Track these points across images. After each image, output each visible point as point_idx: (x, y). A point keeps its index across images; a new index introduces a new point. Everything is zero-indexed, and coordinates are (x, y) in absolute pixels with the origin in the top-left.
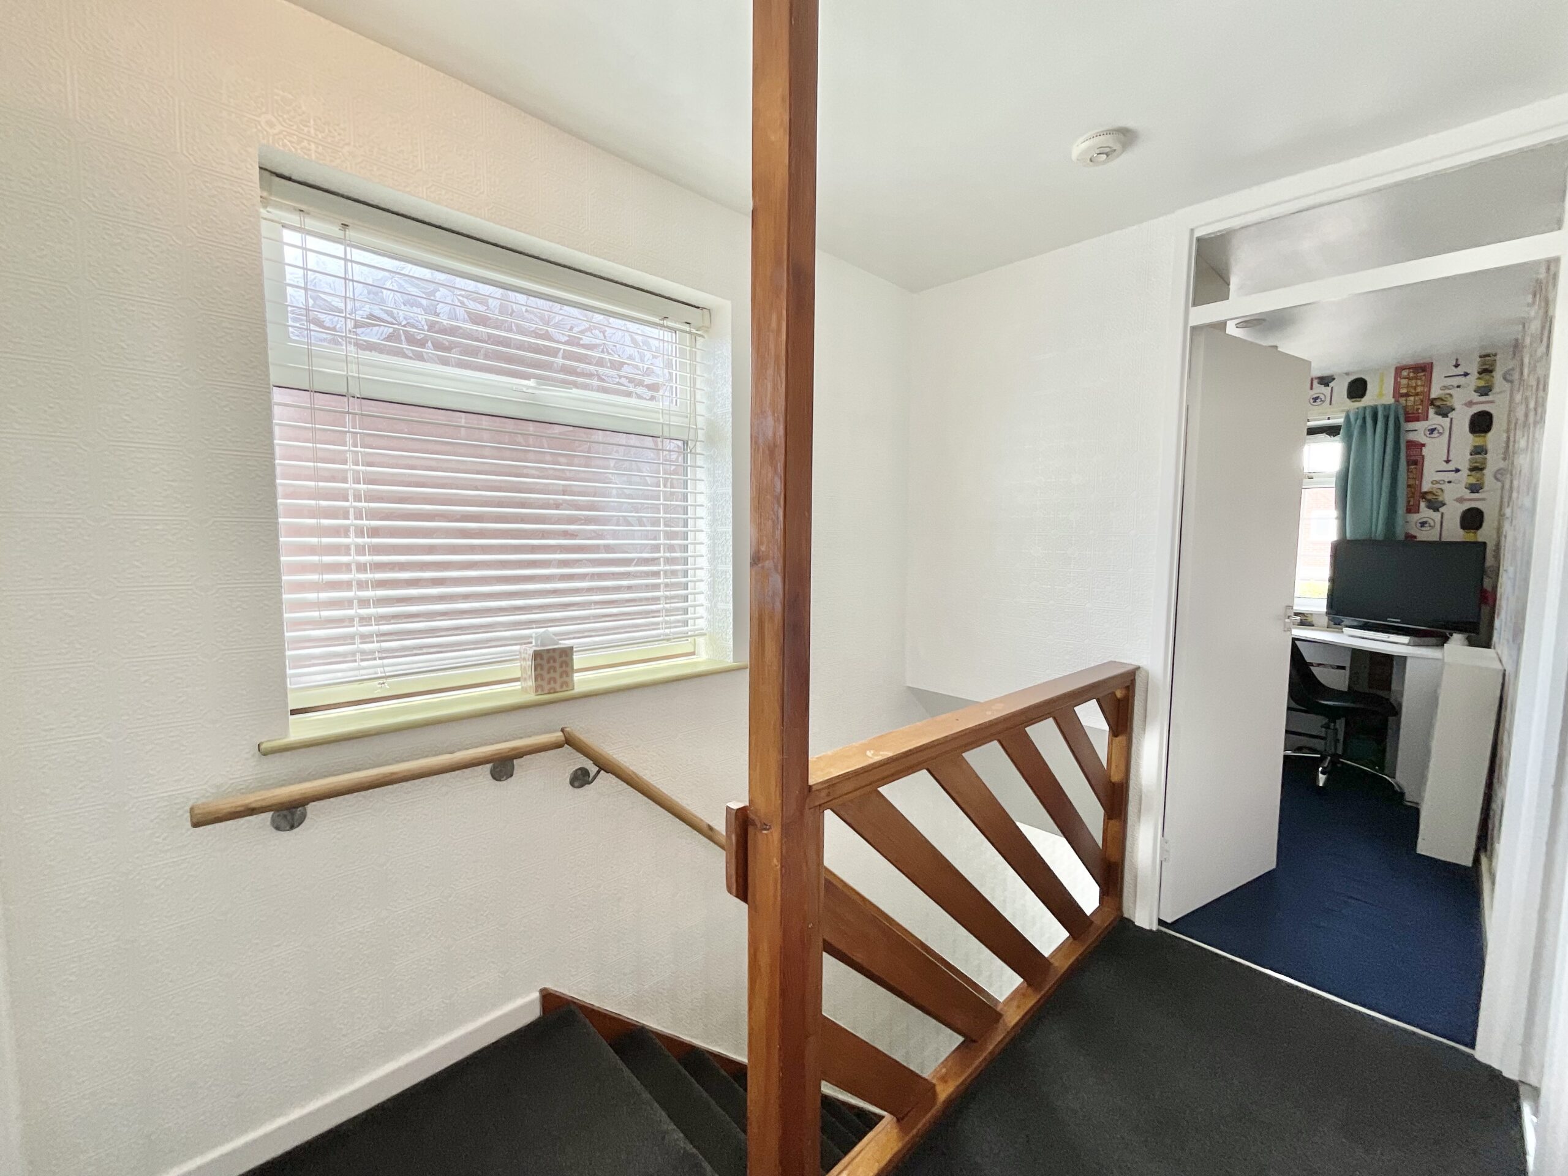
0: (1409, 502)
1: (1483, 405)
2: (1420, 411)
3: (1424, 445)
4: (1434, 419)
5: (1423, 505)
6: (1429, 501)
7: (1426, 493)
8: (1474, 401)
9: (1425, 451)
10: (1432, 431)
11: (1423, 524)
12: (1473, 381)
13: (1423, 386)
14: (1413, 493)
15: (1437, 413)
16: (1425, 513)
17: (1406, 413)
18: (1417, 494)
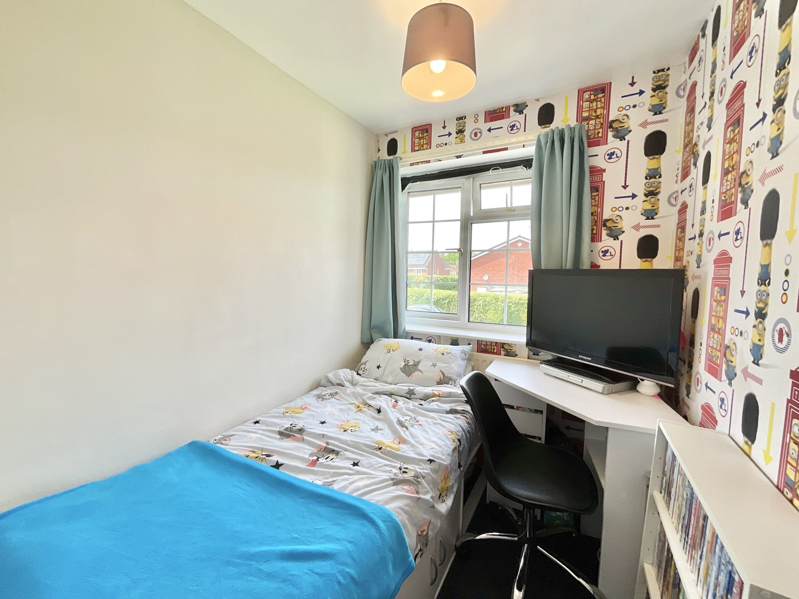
0: (592, 230)
1: (656, 125)
2: (600, 135)
3: (604, 171)
4: (613, 143)
5: (604, 232)
6: (609, 229)
7: (607, 220)
8: (649, 121)
9: (605, 175)
10: (611, 155)
11: (605, 253)
12: (648, 99)
13: (603, 108)
14: (596, 222)
15: (615, 137)
16: (606, 242)
17: (588, 137)
18: (600, 223)
